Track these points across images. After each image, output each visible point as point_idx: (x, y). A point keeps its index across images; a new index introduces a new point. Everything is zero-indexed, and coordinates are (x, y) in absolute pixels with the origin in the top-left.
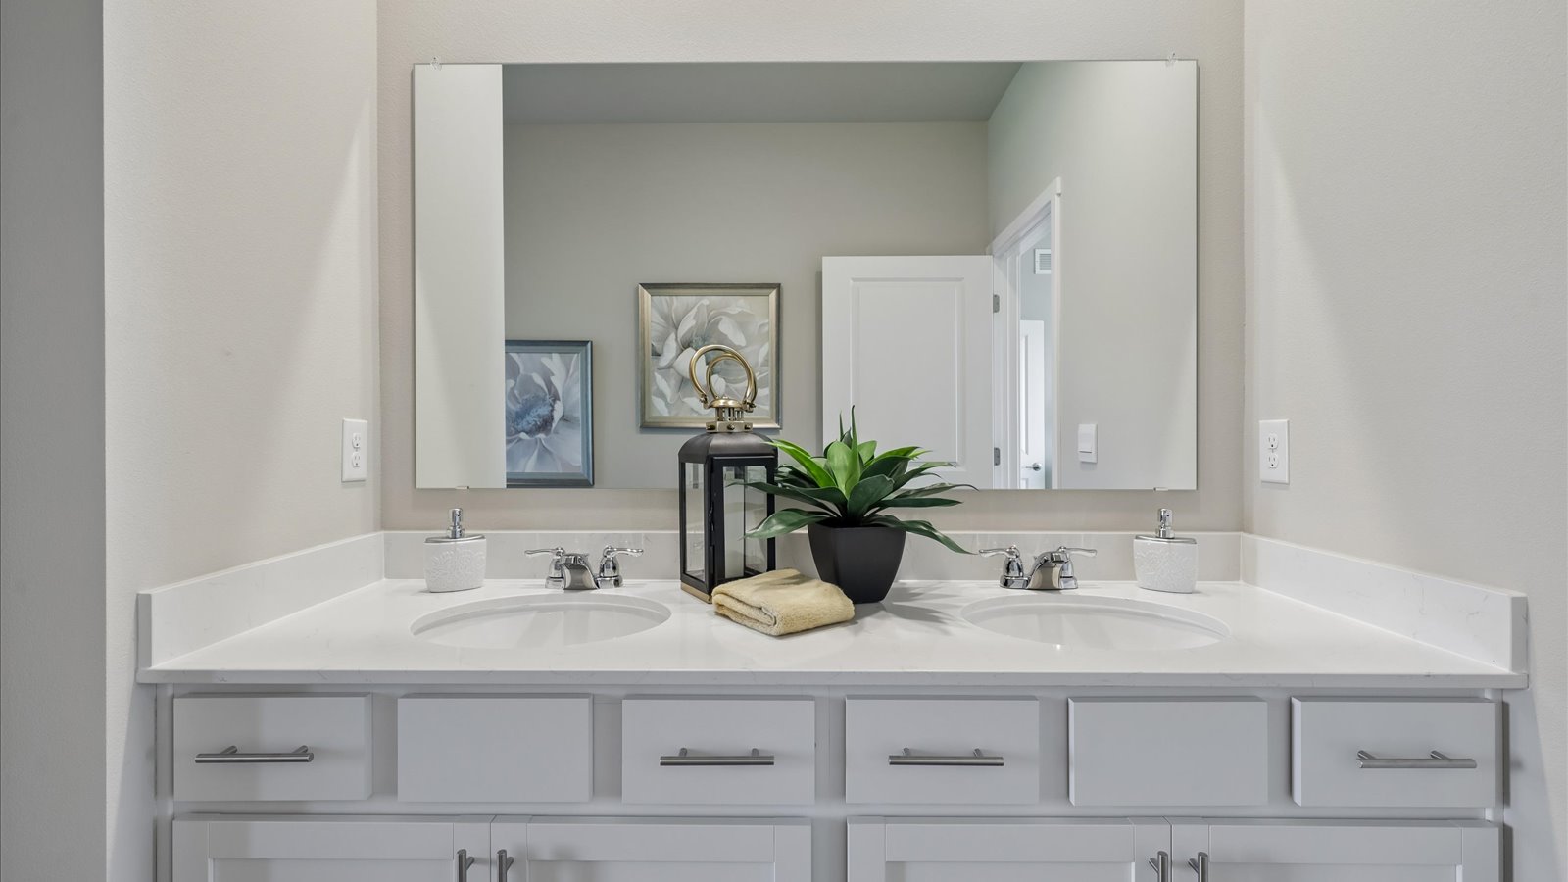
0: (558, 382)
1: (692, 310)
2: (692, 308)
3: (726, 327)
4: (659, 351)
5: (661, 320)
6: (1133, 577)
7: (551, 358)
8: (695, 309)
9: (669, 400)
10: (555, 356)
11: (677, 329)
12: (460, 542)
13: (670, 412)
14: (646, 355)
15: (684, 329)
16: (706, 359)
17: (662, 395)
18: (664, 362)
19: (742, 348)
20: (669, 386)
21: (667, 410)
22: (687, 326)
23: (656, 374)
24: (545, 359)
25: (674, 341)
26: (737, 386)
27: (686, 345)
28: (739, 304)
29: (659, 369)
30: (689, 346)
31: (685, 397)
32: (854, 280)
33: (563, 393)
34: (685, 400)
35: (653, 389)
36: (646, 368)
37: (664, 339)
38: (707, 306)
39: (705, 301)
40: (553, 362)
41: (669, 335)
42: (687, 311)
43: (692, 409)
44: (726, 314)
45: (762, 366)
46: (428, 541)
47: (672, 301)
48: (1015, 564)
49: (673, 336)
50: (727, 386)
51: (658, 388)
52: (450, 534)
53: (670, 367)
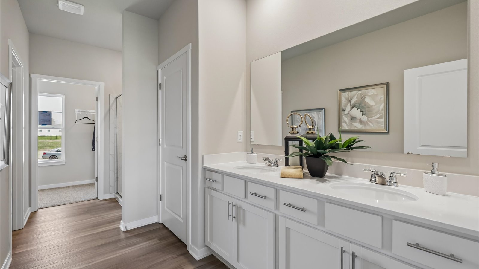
0: (316, 120)
1: (355, 96)
2: (355, 95)
3: (368, 100)
4: (344, 109)
5: (345, 100)
6: (422, 186)
7: (314, 113)
8: (357, 95)
9: (348, 123)
10: (315, 113)
11: (350, 102)
12: (252, 154)
13: (348, 127)
14: (341, 110)
15: (352, 102)
16: (360, 110)
17: (345, 122)
18: (346, 112)
19: (373, 106)
20: (348, 120)
21: (347, 127)
22: (354, 100)
23: (344, 116)
24: (313, 114)
25: (349, 106)
26: (371, 118)
27: (353, 107)
28: (372, 92)
29: (344, 115)
30: (354, 107)
31: (353, 123)
32: (418, 76)
33: (317, 123)
34: (353, 124)
35: (343, 121)
36: (340, 115)
37: (346, 106)
38: (361, 94)
39: (360, 92)
40: (315, 115)
41: (348, 104)
42: (354, 96)
43: (355, 126)
44: (367, 95)
45: (381, 111)
46: (247, 153)
47: (349, 94)
48: (374, 175)
49: (349, 104)
50: (368, 119)
51: (344, 120)
52: (251, 153)
53: (348, 114)
